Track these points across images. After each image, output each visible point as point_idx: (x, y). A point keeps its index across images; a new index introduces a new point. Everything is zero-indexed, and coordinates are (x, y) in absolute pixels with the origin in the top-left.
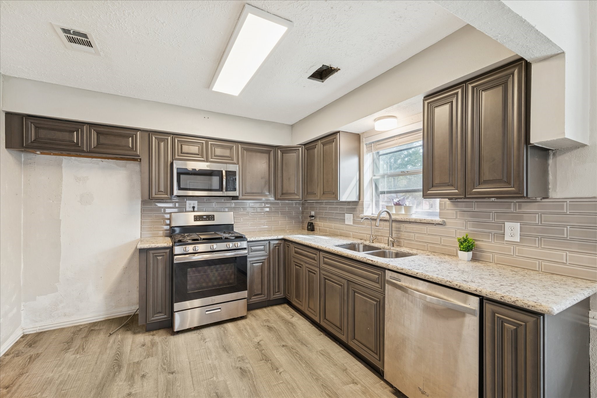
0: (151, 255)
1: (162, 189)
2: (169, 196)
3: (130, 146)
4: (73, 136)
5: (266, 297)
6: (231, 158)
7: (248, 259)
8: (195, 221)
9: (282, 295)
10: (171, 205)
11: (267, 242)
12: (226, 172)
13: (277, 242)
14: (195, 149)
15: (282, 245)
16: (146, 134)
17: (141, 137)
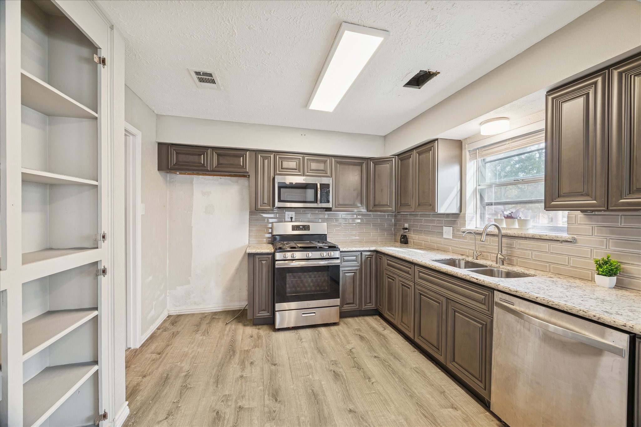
0: (257, 259)
1: (266, 201)
2: (271, 208)
3: (242, 164)
4: (201, 158)
5: (357, 307)
6: (325, 171)
7: (341, 269)
8: (293, 230)
9: (373, 306)
10: (272, 216)
11: (359, 253)
12: (321, 184)
13: (369, 253)
14: (293, 164)
15: (374, 256)
16: (254, 153)
17: (250, 156)
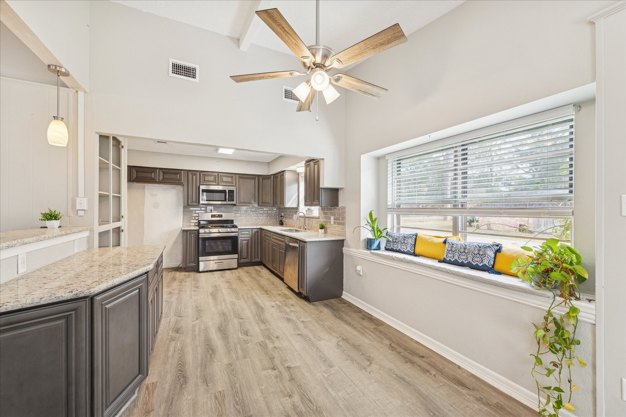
0: (188, 233)
1: (194, 200)
2: (198, 204)
3: (178, 178)
4: (152, 174)
5: (249, 260)
6: (232, 182)
7: (239, 239)
8: (211, 217)
9: (259, 260)
10: (199, 209)
11: (251, 230)
12: (228, 191)
13: (256, 230)
14: (212, 178)
15: (260, 231)
16: (187, 172)
17: (184, 173)
